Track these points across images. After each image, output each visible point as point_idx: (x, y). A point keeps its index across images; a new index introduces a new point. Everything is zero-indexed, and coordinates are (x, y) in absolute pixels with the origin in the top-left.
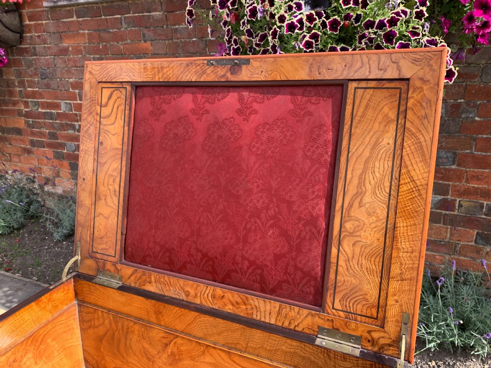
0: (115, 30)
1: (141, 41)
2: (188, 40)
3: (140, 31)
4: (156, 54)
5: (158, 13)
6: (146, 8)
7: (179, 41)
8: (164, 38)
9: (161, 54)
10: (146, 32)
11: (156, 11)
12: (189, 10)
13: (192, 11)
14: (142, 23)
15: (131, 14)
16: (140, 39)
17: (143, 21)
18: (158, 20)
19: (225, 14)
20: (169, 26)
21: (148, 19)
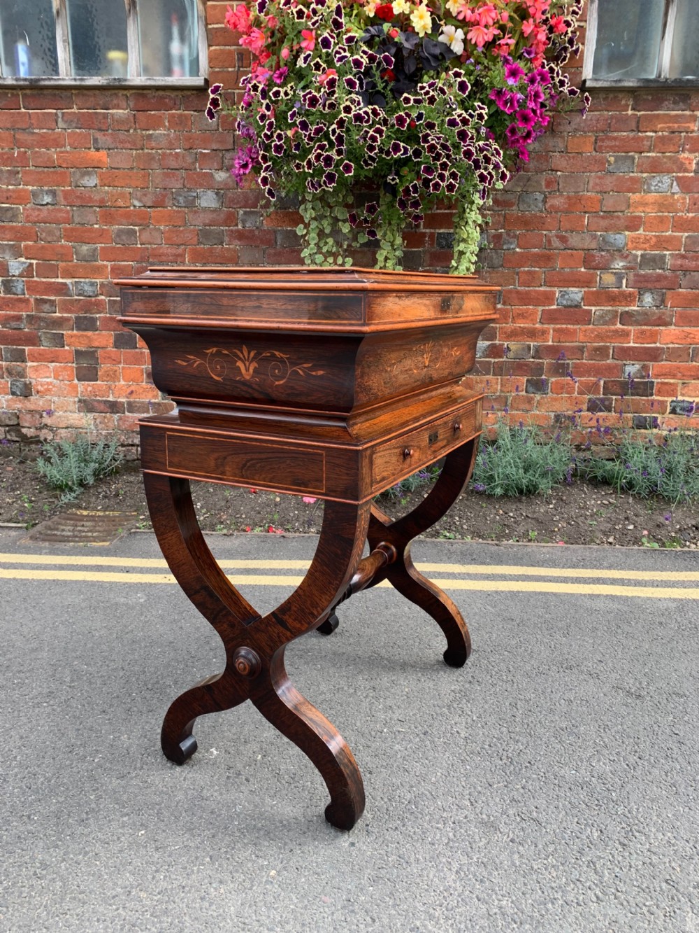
0: (45, 131)
1: (90, 148)
2: (168, 151)
3: (89, 134)
4: (114, 168)
5: (121, 111)
6: (101, 102)
7: (154, 151)
8: (129, 147)
9: (124, 169)
10: (99, 137)
11: (118, 107)
12: (213, 99)
13: (217, 100)
14: (93, 123)
15: (75, 110)
16: (88, 146)
17: (95, 121)
18: (120, 121)
19: (264, 106)
20: (139, 131)
21: (104, 118)
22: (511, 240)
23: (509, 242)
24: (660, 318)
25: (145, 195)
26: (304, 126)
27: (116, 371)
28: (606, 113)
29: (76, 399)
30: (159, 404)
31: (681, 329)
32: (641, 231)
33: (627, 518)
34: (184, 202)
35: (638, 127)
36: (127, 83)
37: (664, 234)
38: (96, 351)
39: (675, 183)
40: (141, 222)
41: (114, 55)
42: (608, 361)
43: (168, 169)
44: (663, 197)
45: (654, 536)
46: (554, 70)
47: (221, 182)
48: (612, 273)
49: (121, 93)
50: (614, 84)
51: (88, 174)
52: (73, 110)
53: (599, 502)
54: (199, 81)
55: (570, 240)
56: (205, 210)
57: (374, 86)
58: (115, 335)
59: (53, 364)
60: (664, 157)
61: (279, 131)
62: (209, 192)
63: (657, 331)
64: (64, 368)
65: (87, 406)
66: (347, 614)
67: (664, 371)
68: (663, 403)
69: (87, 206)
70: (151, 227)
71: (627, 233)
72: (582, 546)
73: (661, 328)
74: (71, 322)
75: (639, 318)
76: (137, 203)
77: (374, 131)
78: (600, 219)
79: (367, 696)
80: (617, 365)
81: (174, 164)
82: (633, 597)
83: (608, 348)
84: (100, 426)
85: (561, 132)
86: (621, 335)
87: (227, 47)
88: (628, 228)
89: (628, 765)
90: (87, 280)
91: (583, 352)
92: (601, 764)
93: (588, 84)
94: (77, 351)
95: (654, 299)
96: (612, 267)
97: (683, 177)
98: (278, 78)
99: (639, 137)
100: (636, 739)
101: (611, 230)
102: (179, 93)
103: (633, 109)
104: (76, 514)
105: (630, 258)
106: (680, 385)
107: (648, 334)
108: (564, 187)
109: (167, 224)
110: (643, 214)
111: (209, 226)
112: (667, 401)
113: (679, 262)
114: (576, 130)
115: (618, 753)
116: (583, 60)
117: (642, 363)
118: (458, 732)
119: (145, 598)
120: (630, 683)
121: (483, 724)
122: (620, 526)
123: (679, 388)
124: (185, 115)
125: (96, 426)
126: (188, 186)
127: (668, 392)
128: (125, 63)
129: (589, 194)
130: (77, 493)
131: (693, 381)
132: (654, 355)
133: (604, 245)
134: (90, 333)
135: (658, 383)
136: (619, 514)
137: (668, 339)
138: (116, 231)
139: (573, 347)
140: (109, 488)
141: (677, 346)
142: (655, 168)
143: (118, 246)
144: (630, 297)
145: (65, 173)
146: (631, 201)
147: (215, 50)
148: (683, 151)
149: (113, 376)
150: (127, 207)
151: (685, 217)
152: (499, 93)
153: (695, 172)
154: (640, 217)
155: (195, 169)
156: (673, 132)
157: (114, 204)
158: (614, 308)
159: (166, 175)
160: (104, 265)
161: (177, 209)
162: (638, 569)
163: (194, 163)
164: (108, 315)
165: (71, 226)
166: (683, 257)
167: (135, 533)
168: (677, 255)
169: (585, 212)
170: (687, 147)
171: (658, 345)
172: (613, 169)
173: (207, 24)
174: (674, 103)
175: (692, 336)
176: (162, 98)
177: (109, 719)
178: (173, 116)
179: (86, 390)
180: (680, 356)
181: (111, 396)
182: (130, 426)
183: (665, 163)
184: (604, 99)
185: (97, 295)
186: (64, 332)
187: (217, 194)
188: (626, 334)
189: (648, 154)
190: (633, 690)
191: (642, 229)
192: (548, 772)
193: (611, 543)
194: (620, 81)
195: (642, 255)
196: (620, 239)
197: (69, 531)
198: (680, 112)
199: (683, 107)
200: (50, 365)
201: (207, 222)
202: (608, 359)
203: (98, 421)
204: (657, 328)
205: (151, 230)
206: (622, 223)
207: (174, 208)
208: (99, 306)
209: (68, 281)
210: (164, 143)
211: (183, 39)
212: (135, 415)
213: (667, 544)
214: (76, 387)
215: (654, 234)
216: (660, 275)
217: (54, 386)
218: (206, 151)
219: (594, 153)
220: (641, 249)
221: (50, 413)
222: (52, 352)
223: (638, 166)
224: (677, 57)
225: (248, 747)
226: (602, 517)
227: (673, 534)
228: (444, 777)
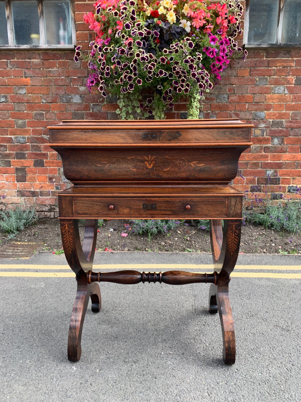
0: (2, 69)
1: (22, 77)
2: (58, 78)
3: (22, 71)
4: (33, 86)
5: (37, 60)
6: (27, 56)
7: (52, 78)
8: (40, 76)
9: (38, 86)
10: (26, 72)
11: (35, 59)
12: (77, 52)
13: (79, 52)
14: (24, 65)
15: (16, 60)
16: (21, 76)
17: (25, 64)
18: (36, 65)
19: (100, 55)
20: (45, 69)
21: (29, 63)
22: (214, 116)
23: (213, 117)
24: (281, 149)
25: (48, 97)
26: (119, 63)
27: (35, 177)
28: (254, 59)
29: (16, 190)
30: (54, 192)
31: (291, 154)
32: (271, 111)
33: (271, 241)
34: (66, 100)
35: (268, 65)
36: (39, 48)
37: (282, 112)
38: (25, 168)
39: (286, 89)
40: (46, 110)
41: (34, 36)
42: (259, 169)
43: (58, 86)
44: (281, 96)
45: (284, 249)
46: (231, 40)
47: (82, 91)
48: (259, 129)
49: (37, 52)
50: (257, 46)
51: (22, 88)
52: (14, 60)
53: (258, 233)
54: (72, 46)
55: (240, 115)
56: (75, 104)
57: (151, 46)
58: (34, 161)
59: (5, 175)
60: (280, 78)
61: (107, 66)
62: (77, 96)
63: (280, 155)
64: (11, 176)
65: (21, 193)
66: (143, 291)
67: (284, 173)
68: (284, 188)
69: (21, 103)
70: (51, 111)
71: (265, 112)
72: (252, 254)
73: (282, 154)
74: (14, 155)
75: (272, 149)
76: (44, 101)
77: (151, 65)
78: (253, 106)
79: (153, 335)
80: (263, 171)
81: (61, 84)
82: (278, 279)
83: (259, 163)
84: (27, 203)
85: (235, 68)
86: (264, 157)
87: (85, 32)
88: (266, 110)
89: (287, 369)
90: (21, 136)
91: (247, 165)
92: (274, 369)
93: (246, 46)
94: (16, 169)
95: (278, 141)
96: (259, 127)
97: (289, 87)
98: (106, 42)
99: (269, 69)
100: (289, 354)
101: (258, 110)
102: (63, 52)
103: (266, 57)
104: (15, 244)
105: (267, 123)
106: (292, 179)
107: (276, 156)
108: (237, 92)
109: (58, 110)
110: (272, 103)
111: (77, 111)
112: (286, 187)
113: (289, 124)
114: (241, 67)
115: (281, 363)
116: (243, 36)
117: (274, 170)
118: (199, 353)
119: (44, 285)
120: (282, 323)
121: (212, 348)
122: (269, 244)
123: (291, 181)
124: (66, 62)
125: (25, 202)
126: (67, 93)
127: (286, 182)
128: (39, 39)
129: (248, 94)
130: (15, 234)
131: (297, 177)
132: (279, 166)
133: (255, 118)
134: (22, 160)
135: (282, 178)
136: (268, 239)
137: (286, 159)
138: (35, 114)
139: (243, 163)
140: (31, 231)
141: (289, 162)
142: (277, 83)
144: (268, 140)
145: (11, 88)
146: (267, 98)
147: (79, 33)
148: (289, 75)
149: (33, 180)
150: (39, 103)
151: (291, 104)
152: (207, 49)
153: (295, 84)
154: (271, 105)
155: (71, 85)
156: (284, 67)
157: (34, 102)
158: (261, 145)
159: (57, 88)
160: (29, 129)
161: (62, 103)
162: (279, 265)
163: (70, 83)
164: (31, 152)
165: (14, 112)
166: (291, 122)
167: (42, 252)
168: (288, 121)
169: (246, 103)
170: (291, 73)
171: (281, 161)
172: (258, 83)
173: (75, 22)
174: (284, 54)
175: (296, 157)
176: (55, 54)
178: (60, 62)
179: (21, 186)
180: (291, 166)
181: (32, 189)
182: (41, 202)
183: (281, 81)
184: (253, 53)
185: (26, 143)
186: (11, 160)
187: (81, 96)
188: (267, 157)
189: (274, 77)
190: (284, 327)
191: (272, 110)
192: (247, 374)
193: (265, 252)
194: (260, 45)
195: (272, 122)
196: (263, 114)
197: (11, 252)
198: (287, 58)
199: (288, 56)
200: (4, 175)
201: (76, 109)
202: (259, 168)
203: (26, 201)
204: (280, 154)
205: (50, 113)
206: (263, 107)
207: (61, 103)
208: (26, 148)
209: (13, 137)
210: (56, 74)
211: (65, 29)
212: (43, 197)
213: (291, 252)
214: (16, 185)
215: (277, 112)
216: (281, 130)
217: (6, 185)
218: (75, 78)
219: (249, 77)
220: (272, 119)
221: (4, 197)
222: (5, 169)
223: (269, 82)
224: (284, 34)
225: (92, 365)
226: (260, 240)
227: (293, 248)
228: (193, 379)
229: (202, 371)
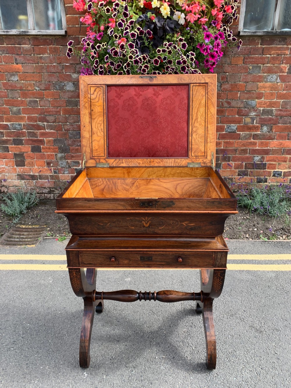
1: (13, 63)
2: (50, 64)
3: (13, 57)
4: (25, 72)
5: (27, 46)
6: (17, 42)
7: (43, 64)
8: (32, 62)
9: (30, 73)
10: (17, 58)
11: (25, 44)
12: (69, 48)
13: (71, 49)
14: (14, 51)
15: (5, 45)
16: (12, 62)
17: (15, 50)
18: (27, 51)
19: (93, 52)
20: (36, 55)
21: (19, 49)
24: (270, 137)
25: (41, 85)
26: (112, 64)
27: (33, 162)
28: (249, 46)
29: (16, 174)
30: (53, 176)
31: (279, 141)
32: (263, 99)
33: (254, 225)
34: (59, 88)
35: (263, 53)
36: (29, 34)
37: (273, 100)
38: (23, 154)
39: (278, 78)
40: (40, 97)
41: (21, 17)
42: (247, 155)
43: (50, 73)
44: (273, 84)
45: (265, 234)
46: (226, 29)
47: (75, 79)
48: (250, 117)
49: (26, 37)
50: (252, 34)
51: (14, 75)
52: (4, 45)
53: (242, 218)
54: (62, 32)
55: (232, 103)
56: (68, 91)
58: (32, 147)
59: (5, 160)
60: (274, 66)
61: (101, 65)
62: (70, 83)
63: (268, 142)
64: (10, 161)
65: (21, 177)
66: (139, 287)
67: (271, 159)
68: (270, 172)
69: (14, 90)
70: (44, 99)
71: (257, 100)
72: (235, 240)
73: (270, 141)
74: (11, 141)
75: (261, 137)
76: (37, 89)
77: (144, 67)
78: (245, 94)
79: (148, 338)
80: (251, 157)
81: (53, 70)
82: (257, 271)
83: (247, 149)
84: (28, 185)
85: (229, 55)
86: (253, 144)
87: (75, 15)
88: (257, 98)
89: (257, 373)
90: (17, 123)
91: (236, 152)
92: (246, 373)
93: (241, 34)
94: (15, 154)
95: (267, 129)
96: (250, 115)
97: (282, 75)
98: (99, 37)
99: (263, 57)
100: (260, 357)
101: (250, 99)
102: (54, 37)
103: (261, 45)
104: (20, 228)
105: (258, 111)
106: (278, 164)
107: (264, 143)
108: (229, 80)
109: (52, 98)
110: (264, 92)
111: (71, 98)
112: (271, 172)
113: (279, 113)
114: (235, 54)
115: (253, 366)
116: (239, 22)
117: (261, 156)
118: (187, 357)
119: (52, 280)
120: (257, 325)
121: (197, 351)
122: (251, 229)
123: (277, 166)
124: (57, 48)
125: (26, 185)
126: (60, 80)
127: (272, 168)
128: (27, 21)
129: (241, 83)
130: (19, 218)
131: (283, 163)
132: (267, 152)
133: (247, 105)
134: (20, 146)
135: (268, 164)
136: (251, 223)
137: (273, 146)
138: (28, 101)
139: (232, 149)
140: (33, 213)
141: (277, 148)
142: (270, 71)
143: (30, 107)
144: (257, 128)
145: (3, 75)
146: (259, 86)
147: (69, 17)
148: (282, 63)
149: (32, 164)
150: (33, 90)
151: (282, 93)
152: (201, 45)
153: (287, 73)
154: (263, 93)
155: (63, 72)
156: (278, 55)
157: (27, 89)
158: (250, 133)
159: (50, 75)
160: (24, 116)
161: (56, 91)
162: (259, 253)
163: (62, 70)
164: (28, 138)
165: (7, 99)
166: (281, 110)
167: (46, 239)
168: (278, 109)
169: (239, 91)
170: (284, 62)
171: (269, 148)
172: (251, 72)
173: (64, 4)
174: (279, 42)
175: (283, 144)
176: (46, 39)
177: (40, 357)
178: (51, 48)
179: (20, 170)
180: (278, 152)
181: (31, 172)
182: (41, 185)
183: (275, 69)
184: (248, 40)
185: (22, 129)
186: (9, 146)
187: (73, 84)
188: (255, 144)
189: (267, 65)
190: (258, 328)
191: (263, 98)
192: (224, 379)
193: (247, 238)
194: (255, 32)
195: (263, 110)
196: (254, 102)
197: (17, 238)
198: (282, 46)
199: (283, 44)
200: (3, 160)
201: (70, 96)
202: (247, 154)
203: (26, 183)
204: (269, 141)
205: (44, 100)
206: (255, 96)
207: (54, 90)
208: (23, 134)
209: (8, 123)
210: (48, 61)
211: (53, 9)
212: (43, 180)
213: (271, 237)
214: (15, 169)
215: (268, 100)
216: (270, 118)
217: (6, 169)
218: (68, 64)
219: (243, 64)
220: (262, 107)
221: (5, 180)
222: (3, 155)
223: (262, 70)
224: (281, 19)
225: (100, 370)
226: (244, 225)
227: (273, 232)
228: (182, 384)
229: (189, 376)
